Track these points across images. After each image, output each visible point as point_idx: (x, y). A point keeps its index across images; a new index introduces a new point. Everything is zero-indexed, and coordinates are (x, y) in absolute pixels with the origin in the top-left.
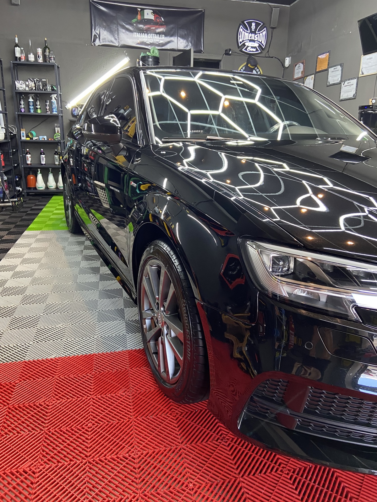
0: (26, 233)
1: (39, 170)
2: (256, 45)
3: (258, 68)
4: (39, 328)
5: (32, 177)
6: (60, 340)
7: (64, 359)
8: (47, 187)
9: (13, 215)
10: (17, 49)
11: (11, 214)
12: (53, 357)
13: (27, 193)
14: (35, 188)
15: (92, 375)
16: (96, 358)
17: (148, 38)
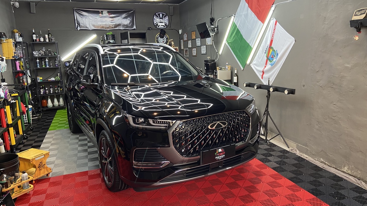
0: (48, 132)
1: (49, 96)
2: (164, 24)
3: (166, 35)
5: (45, 101)
8: (53, 106)
10: (34, 36)
13: (42, 110)
14: (47, 107)
17: (106, 25)
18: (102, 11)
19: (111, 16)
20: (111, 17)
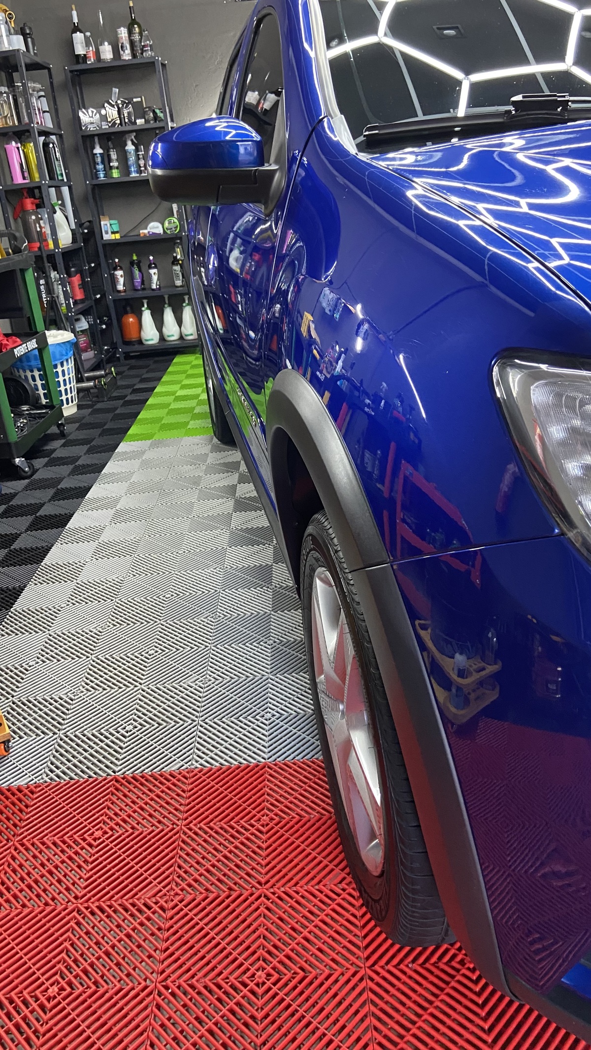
0: (122, 447)
1: (145, 302)
4: (145, 688)
5: (131, 320)
6: (190, 722)
7: (200, 775)
8: (162, 338)
9: (99, 406)
10: (78, 37)
11: (94, 405)
12: (174, 767)
13: (124, 353)
14: (140, 342)
15: (263, 826)
16: (271, 775)
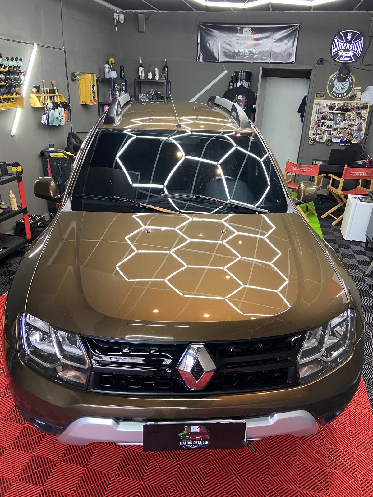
2: (351, 54)
3: (351, 76)
10: (140, 69)
17: (245, 53)
18: (242, 28)
19: (256, 36)
20: (255, 39)
